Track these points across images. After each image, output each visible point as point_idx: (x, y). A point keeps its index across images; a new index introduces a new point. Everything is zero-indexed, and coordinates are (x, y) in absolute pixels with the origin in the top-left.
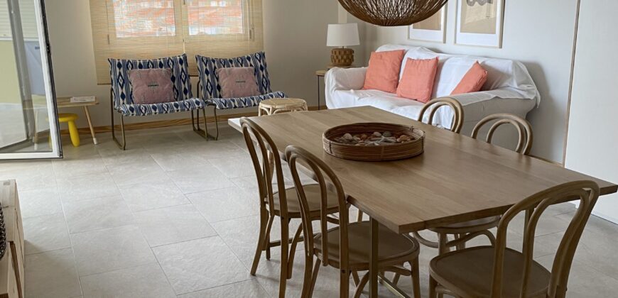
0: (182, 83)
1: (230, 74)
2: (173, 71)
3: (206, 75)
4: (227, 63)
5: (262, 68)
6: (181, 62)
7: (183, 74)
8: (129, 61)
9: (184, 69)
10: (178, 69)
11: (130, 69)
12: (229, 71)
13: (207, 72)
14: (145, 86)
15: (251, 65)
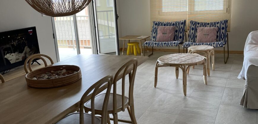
0: (180, 33)
1: (202, 31)
2: (177, 28)
3: (192, 30)
4: (205, 25)
5: (223, 28)
6: (182, 23)
7: (181, 29)
8: (161, 22)
9: (183, 27)
10: (180, 27)
11: (160, 26)
12: (202, 29)
13: (193, 29)
14: (161, 34)
15: (218, 26)
